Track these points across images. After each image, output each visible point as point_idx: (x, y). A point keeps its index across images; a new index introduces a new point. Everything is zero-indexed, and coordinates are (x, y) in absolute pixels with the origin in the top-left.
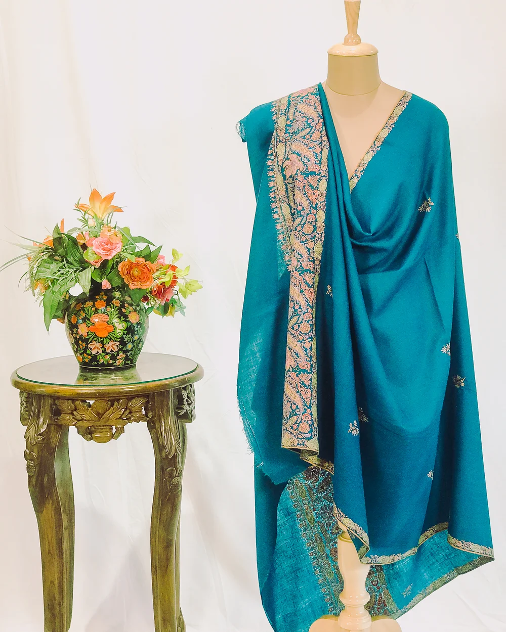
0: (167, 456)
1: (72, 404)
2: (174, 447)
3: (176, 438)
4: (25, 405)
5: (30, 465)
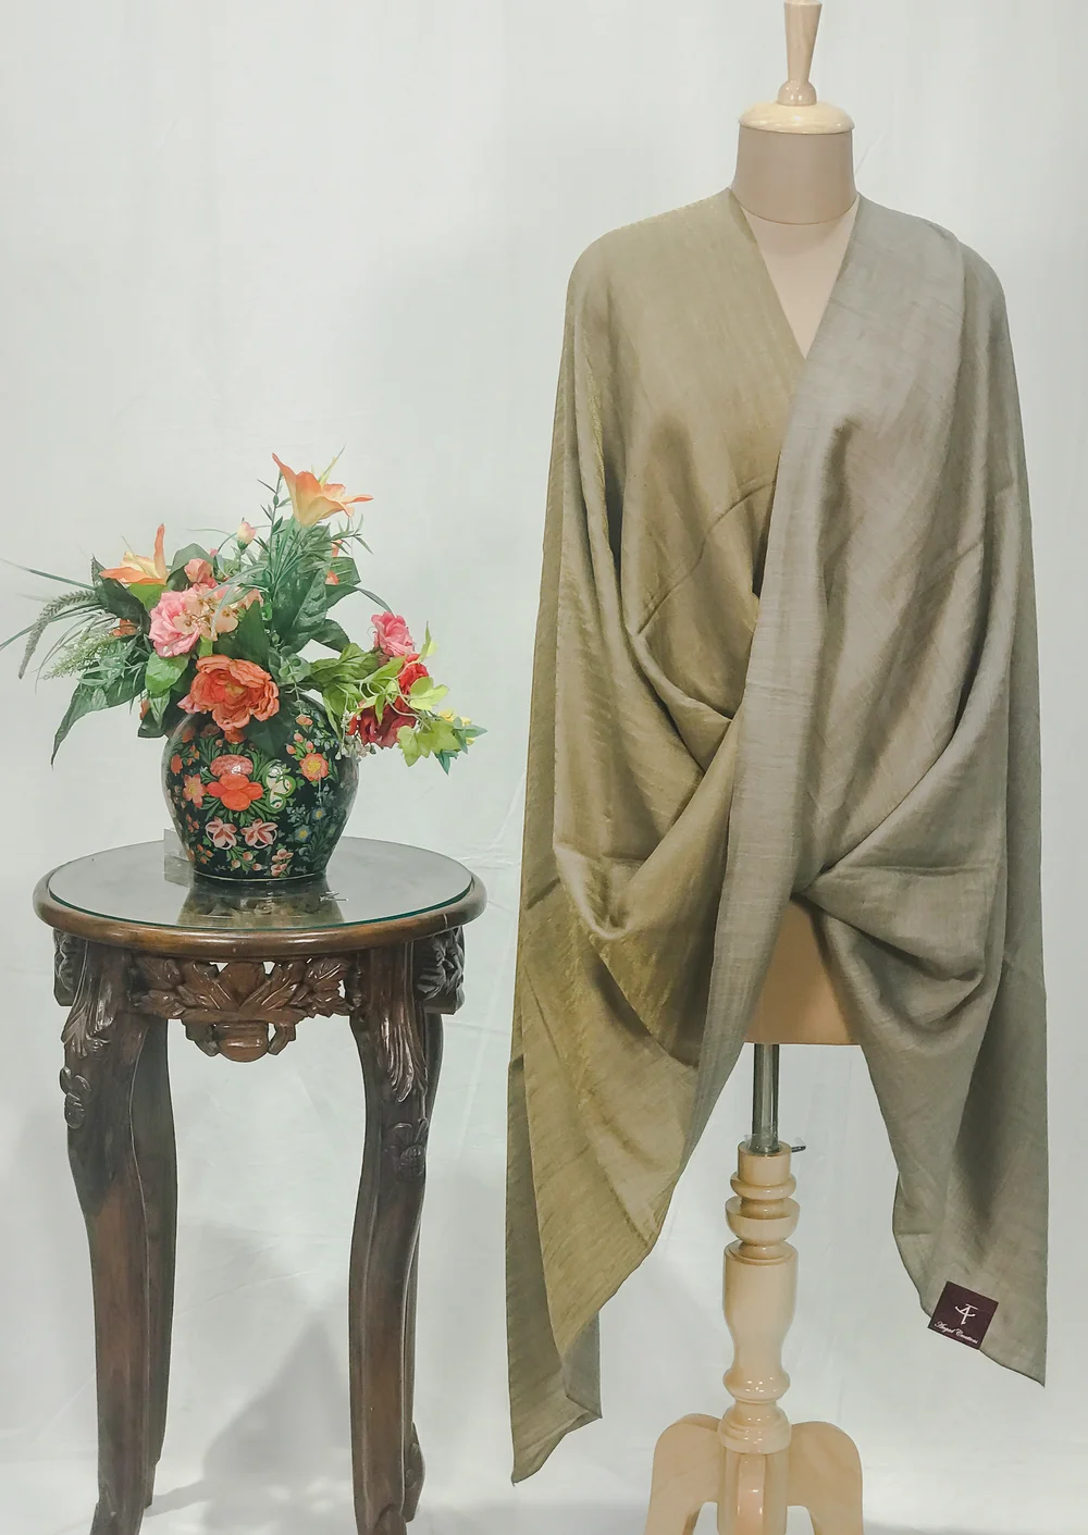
0: (395, 1097)
1: (175, 970)
2: (411, 1075)
3: (418, 1054)
4: (64, 962)
5: (71, 1104)
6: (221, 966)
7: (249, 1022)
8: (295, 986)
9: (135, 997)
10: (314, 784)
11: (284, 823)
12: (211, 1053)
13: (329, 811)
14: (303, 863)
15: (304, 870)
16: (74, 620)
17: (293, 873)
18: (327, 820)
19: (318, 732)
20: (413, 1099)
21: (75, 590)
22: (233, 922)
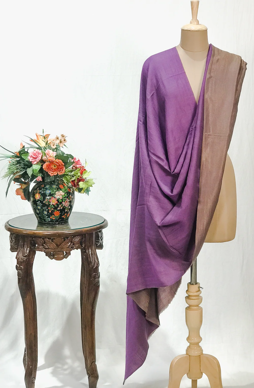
0: (93, 267)
1: (42, 240)
2: (96, 262)
3: (97, 257)
4: (14, 241)
5: (19, 273)
7: (60, 251)
8: (70, 243)
9: (33, 247)
12: (52, 259)
20: (97, 268)
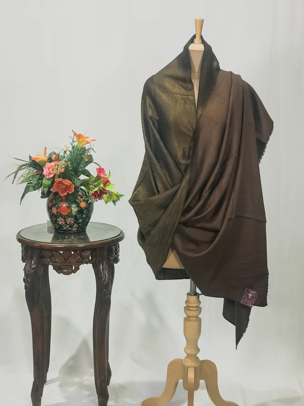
0: (103, 283)
1: (50, 253)
2: (107, 278)
3: (109, 274)
4: (24, 252)
5: (26, 286)
6: (61, 252)
7: (69, 265)
8: (79, 257)
9: (41, 260)
10: (83, 209)
11: (76, 218)
12: (59, 273)
13: (87, 215)
14: (81, 228)
15: (81, 229)
16: (25, 170)
17: (78, 230)
18: (86, 218)
19: (84, 196)
20: (108, 284)
21: (25, 163)
22: (64, 242)
